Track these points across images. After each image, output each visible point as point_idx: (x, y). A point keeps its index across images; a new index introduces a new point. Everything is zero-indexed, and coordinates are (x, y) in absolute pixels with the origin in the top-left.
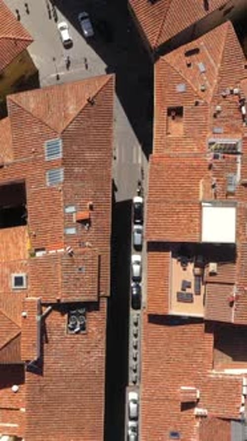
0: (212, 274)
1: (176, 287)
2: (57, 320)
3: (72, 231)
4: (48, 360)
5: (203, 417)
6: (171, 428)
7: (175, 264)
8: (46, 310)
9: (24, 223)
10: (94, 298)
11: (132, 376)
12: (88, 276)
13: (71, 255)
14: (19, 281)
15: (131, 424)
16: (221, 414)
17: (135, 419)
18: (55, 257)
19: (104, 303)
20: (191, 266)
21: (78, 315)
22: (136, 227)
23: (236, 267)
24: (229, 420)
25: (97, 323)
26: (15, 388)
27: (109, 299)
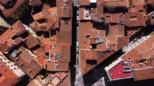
0: (92, 10)
1: (85, 14)
2: (62, 21)
3: (65, 4)
4: (61, 29)
5: (91, 39)
6: (85, 42)
7: (85, 10)
8: (60, 19)
9: (56, 6)
10: (69, 17)
11: (77, 39)
12: (68, 12)
13: (65, 8)
14: (55, 14)
15: (77, 48)
16: (94, 38)
17: (78, 47)
18: (62, 9)
19: (71, 19)
20: (88, 11)
21: (66, 20)
22: (77, 11)
23: (97, 9)
24: (96, 39)
25: (70, 22)
26: (54, 36)
27: (72, 18)
